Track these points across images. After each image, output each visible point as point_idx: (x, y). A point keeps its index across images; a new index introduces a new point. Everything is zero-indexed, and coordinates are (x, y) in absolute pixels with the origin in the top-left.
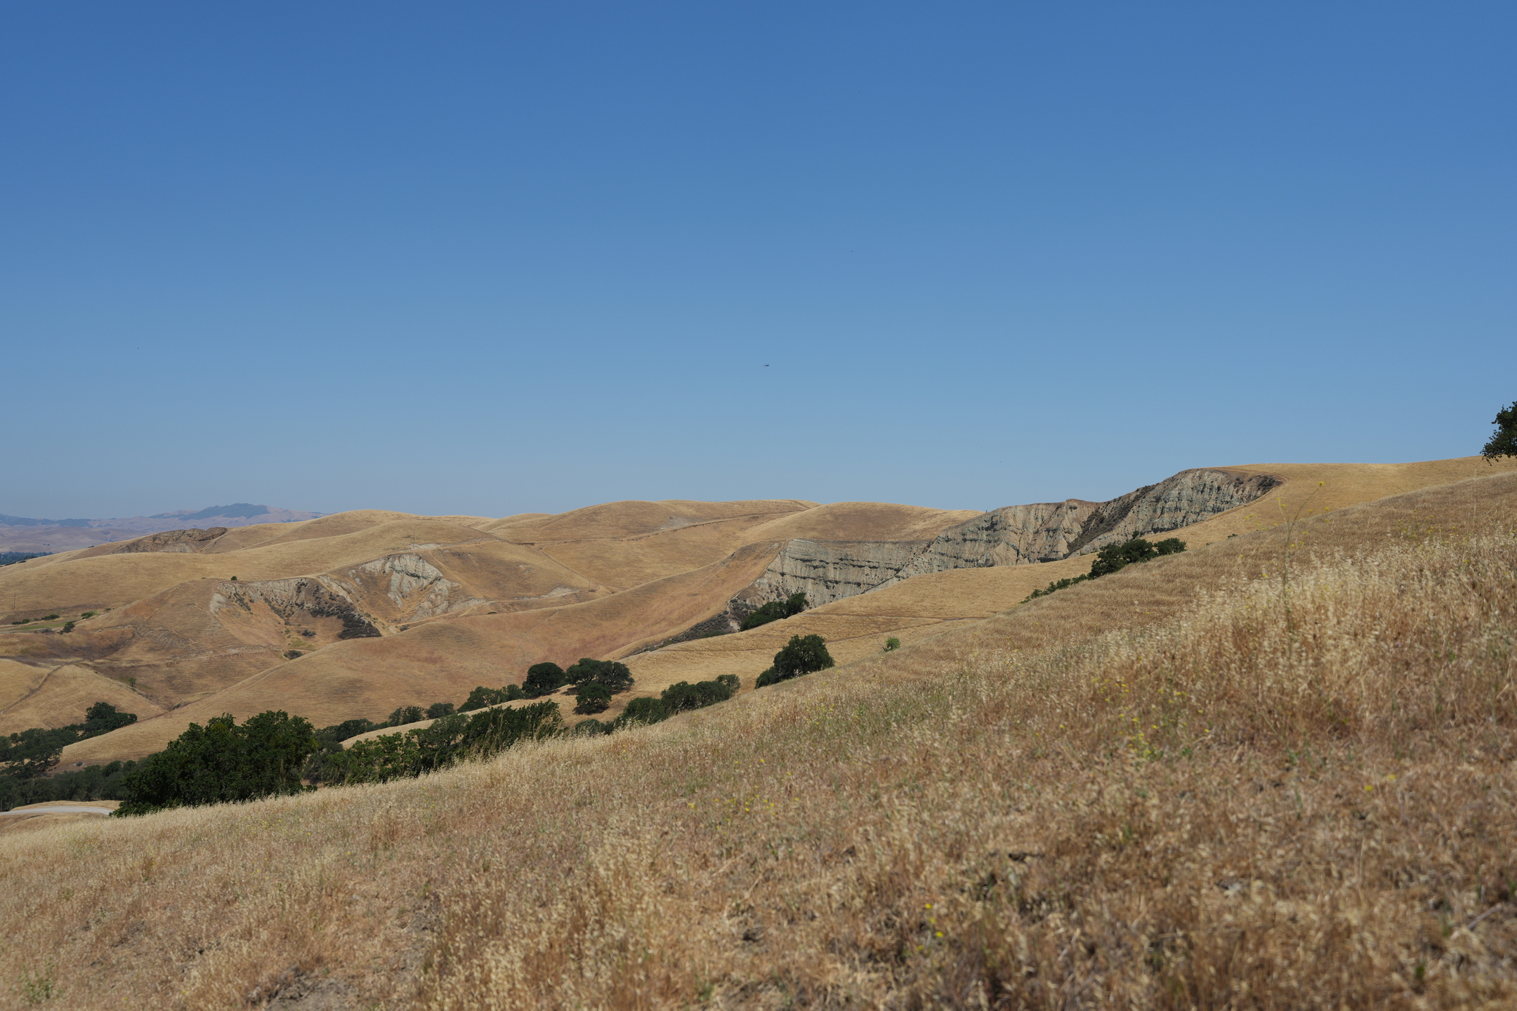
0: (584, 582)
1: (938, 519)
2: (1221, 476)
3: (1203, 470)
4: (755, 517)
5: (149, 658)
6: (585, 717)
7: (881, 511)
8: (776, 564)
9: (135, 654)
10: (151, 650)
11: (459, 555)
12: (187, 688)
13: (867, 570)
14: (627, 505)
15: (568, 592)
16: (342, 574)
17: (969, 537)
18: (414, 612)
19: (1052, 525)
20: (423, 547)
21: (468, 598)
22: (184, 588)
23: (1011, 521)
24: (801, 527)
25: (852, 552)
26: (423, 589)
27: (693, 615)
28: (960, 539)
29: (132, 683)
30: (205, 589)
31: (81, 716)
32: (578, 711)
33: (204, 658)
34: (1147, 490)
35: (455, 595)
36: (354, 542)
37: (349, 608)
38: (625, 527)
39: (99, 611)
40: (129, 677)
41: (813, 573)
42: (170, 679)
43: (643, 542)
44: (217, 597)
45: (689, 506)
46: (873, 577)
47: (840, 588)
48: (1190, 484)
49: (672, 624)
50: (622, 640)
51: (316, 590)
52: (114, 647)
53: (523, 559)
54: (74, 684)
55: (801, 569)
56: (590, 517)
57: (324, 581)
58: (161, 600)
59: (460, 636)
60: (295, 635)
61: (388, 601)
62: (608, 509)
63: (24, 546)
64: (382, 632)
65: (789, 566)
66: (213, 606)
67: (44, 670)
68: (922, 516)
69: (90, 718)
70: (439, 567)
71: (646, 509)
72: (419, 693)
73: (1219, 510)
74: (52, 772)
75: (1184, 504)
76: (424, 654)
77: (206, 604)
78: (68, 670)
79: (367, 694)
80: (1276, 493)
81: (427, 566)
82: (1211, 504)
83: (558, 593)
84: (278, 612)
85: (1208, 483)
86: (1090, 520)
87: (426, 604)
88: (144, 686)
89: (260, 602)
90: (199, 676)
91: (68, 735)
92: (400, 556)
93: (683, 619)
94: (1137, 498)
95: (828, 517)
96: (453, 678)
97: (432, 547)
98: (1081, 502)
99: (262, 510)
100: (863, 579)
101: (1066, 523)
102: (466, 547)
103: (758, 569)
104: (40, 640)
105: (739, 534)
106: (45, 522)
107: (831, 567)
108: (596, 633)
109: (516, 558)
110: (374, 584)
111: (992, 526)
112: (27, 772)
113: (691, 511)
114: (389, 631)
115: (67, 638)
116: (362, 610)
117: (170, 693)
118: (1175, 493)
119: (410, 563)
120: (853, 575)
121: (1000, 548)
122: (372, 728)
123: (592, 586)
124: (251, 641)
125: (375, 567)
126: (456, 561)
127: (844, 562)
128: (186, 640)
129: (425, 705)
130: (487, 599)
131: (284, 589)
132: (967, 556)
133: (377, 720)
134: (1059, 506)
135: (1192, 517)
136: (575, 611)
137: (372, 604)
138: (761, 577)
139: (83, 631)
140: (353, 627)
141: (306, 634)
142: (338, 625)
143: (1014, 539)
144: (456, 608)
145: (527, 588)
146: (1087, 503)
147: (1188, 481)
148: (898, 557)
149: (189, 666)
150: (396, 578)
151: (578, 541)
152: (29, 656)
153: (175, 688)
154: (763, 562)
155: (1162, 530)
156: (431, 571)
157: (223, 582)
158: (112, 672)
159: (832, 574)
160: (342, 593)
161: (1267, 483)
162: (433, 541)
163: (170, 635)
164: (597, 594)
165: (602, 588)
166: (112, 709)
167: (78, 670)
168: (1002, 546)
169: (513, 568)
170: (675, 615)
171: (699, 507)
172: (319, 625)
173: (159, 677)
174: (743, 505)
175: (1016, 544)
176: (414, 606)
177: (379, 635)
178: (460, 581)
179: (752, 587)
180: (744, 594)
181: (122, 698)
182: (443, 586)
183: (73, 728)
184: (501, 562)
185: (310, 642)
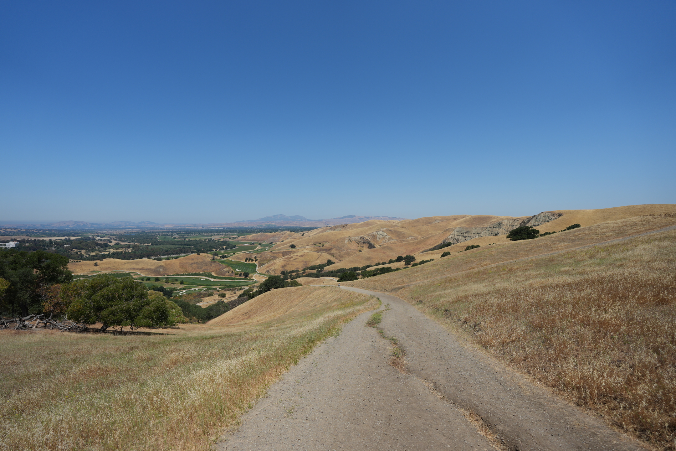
0: (416, 235)
1: (498, 219)
2: (550, 214)
3: (546, 212)
4: (455, 219)
5: (336, 251)
6: (406, 266)
7: (485, 217)
8: (453, 233)
9: (333, 251)
10: (336, 250)
11: (390, 230)
12: (342, 257)
13: (473, 234)
14: (426, 218)
15: (412, 238)
16: (368, 235)
17: (494, 227)
18: (382, 242)
19: (513, 224)
20: (383, 229)
21: (392, 239)
22: (341, 238)
23: (504, 223)
24: (465, 222)
25: (469, 230)
26: (383, 238)
27: (435, 244)
28: (492, 227)
29: (333, 256)
30: (344, 239)
31: (326, 262)
32: (405, 265)
33: (345, 252)
34: (534, 216)
35: (390, 239)
36: (370, 228)
37: (370, 242)
38: (425, 223)
39: (327, 242)
40: (333, 255)
41: (461, 235)
42: (339, 255)
43: (429, 226)
44: (346, 240)
45: (440, 217)
46: (474, 235)
47: (467, 238)
48: (543, 215)
49: (431, 246)
50: (421, 249)
51: (363, 238)
52: (330, 249)
53: (403, 231)
54: (325, 256)
55: (458, 234)
56: (418, 221)
57: (365, 237)
58: (337, 241)
59: (390, 248)
60: (360, 247)
61: (377, 240)
62: (422, 219)
63: (312, 226)
64: (376, 247)
65: (456, 233)
66: (346, 242)
67: (320, 254)
68: (494, 218)
69: (327, 262)
70: (386, 233)
71: (430, 218)
72: (381, 259)
73: (549, 221)
74: (324, 272)
75: (541, 220)
76: (382, 252)
77: (345, 242)
78: (323, 254)
79: (372, 259)
80: (561, 218)
81: (384, 233)
82: (547, 220)
83: (410, 238)
84: (357, 243)
85: (547, 215)
86: (522, 223)
87: (384, 241)
88: (335, 257)
89: (354, 241)
90: (344, 255)
91: (324, 265)
92: (379, 231)
93: (433, 244)
94: (532, 218)
95: (472, 219)
96: (388, 256)
97: (385, 229)
98: (520, 219)
99: (354, 216)
100: (472, 236)
101: (516, 224)
102: (392, 229)
103: (449, 234)
104: (319, 248)
105: (451, 223)
106: (315, 220)
107: (465, 233)
108: (416, 247)
109: (402, 231)
110: (374, 237)
111: (500, 225)
112: (319, 272)
113: (440, 219)
114: (377, 246)
115: (323, 248)
116: (372, 242)
117: (340, 258)
118: (539, 217)
119: (381, 232)
120: (470, 235)
121: (501, 229)
122: (372, 266)
123: (418, 236)
124: (353, 248)
125: (374, 233)
126: (390, 232)
127: (468, 232)
128: (341, 248)
129: (381, 262)
130: (396, 239)
131: (358, 238)
132: (494, 231)
133: (373, 265)
134: (515, 220)
135: (542, 223)
136: (412, 243)
137: (374, 241)
138: (450, 236)
139: (325, 246)
140: (371, 246)
141: (362, 247)
142: (368, 245)
143: (504, 227)
144: (390, 241)
145: (404, 237)
146: (521, 219)
147: (542, 215)
148: (480, 231)
149: (342, 253)
150: (378, 235)
151: (415, 226)
152: (318, 251)
153: (340, 257)
154: (450, 232)
155: (536, 226)
156: (385, 234)
157: (347, 237)
158: (330, 254)
159: (465, 235)
160: (368, 239)
161: (560, 215)
162: (385, 228)
163: (339, 247)
164: (419, 238)
165: (420, 237)
166: (331, 261)
167: (325, 254)
168: (502, 229)
169: (401, 233)
170: (432, 243)
171: (442, 217)
172: (364, 245)
173: (338, 255)
174: (452, 216)
175: (505, 228)
176: (382, 241)
177: (375, 247)
178: (391, 236)
179: (447, 238)
180: (446, 239)
181: (333, 259)
182: (387, 237)
183: (325, 264)
184: (399, 232)
185: (363, 248)
